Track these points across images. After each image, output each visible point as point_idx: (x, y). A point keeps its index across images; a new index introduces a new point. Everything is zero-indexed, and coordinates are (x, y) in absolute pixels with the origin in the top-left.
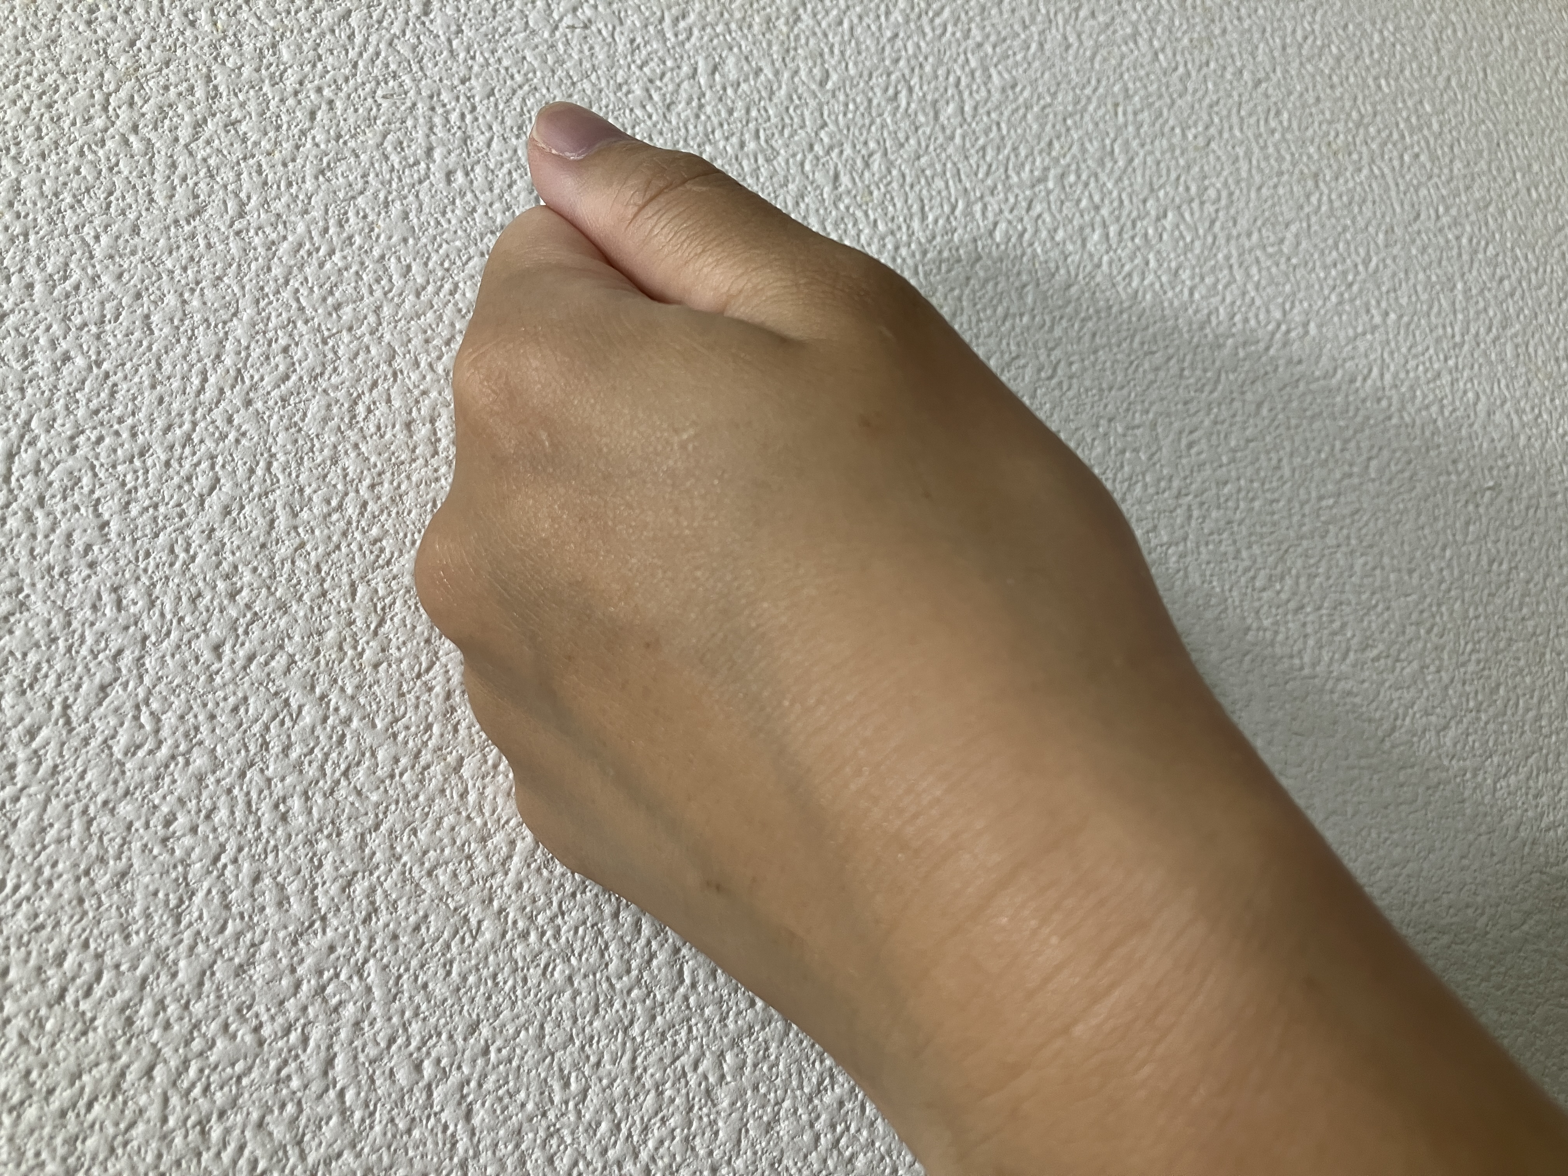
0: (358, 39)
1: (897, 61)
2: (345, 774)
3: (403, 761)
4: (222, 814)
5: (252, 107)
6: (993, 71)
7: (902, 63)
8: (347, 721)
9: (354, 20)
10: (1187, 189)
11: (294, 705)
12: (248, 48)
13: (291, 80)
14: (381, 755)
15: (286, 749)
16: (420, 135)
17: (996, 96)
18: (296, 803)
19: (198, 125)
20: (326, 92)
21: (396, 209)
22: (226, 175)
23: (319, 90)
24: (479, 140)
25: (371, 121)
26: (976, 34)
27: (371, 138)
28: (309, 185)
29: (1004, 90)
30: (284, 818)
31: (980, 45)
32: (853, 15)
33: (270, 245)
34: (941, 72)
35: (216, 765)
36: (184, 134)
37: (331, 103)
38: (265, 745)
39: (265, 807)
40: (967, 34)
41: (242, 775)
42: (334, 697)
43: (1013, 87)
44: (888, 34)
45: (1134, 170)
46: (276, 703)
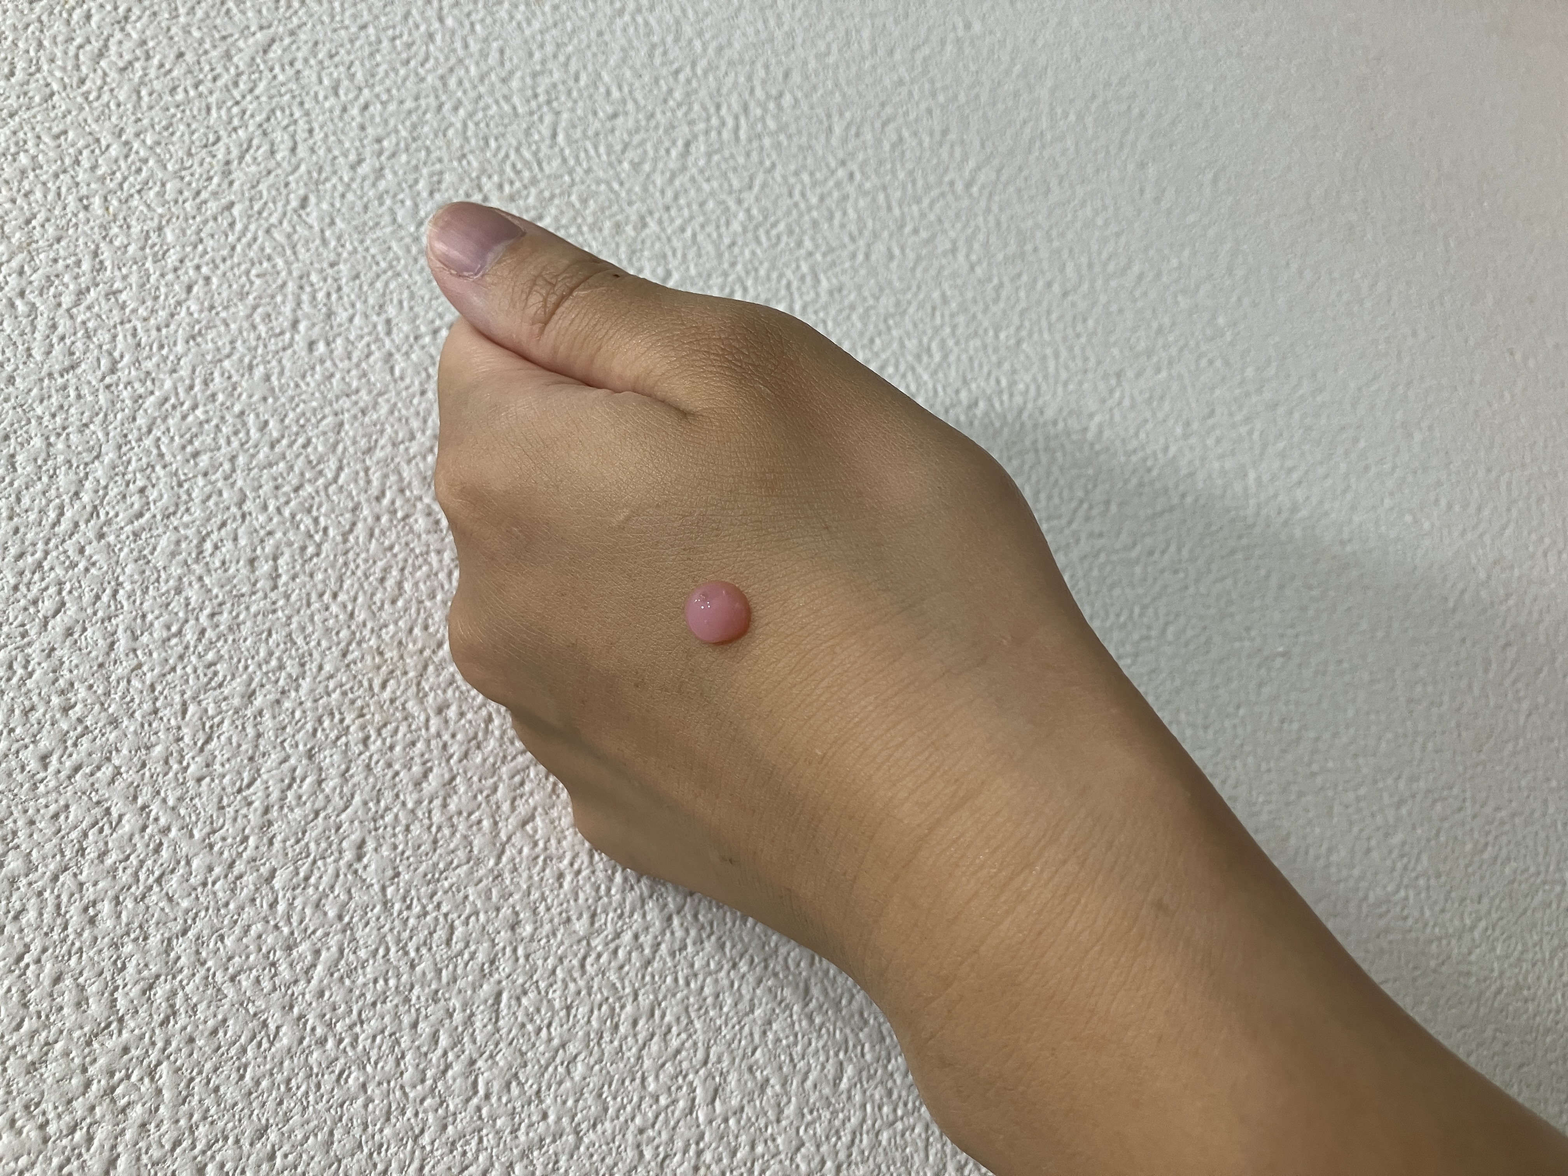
0: (239, 227)
1: (733, 264)
2: (159, 881)
3: (217, 870)
4: (31, 915)
5: (134, 279)
6: (822, 277)
7: (739, 267)
8: (166, 830)
9: (236, 211)
10: (998, 382)
11: (115, 814)
12: (136, 229)
13: (172, 258)
14: (195, 863)
15: (102, 856)
16: (287, 309)
17: (824, 298)
18: (106, 907)
19: (81, 294)
20: (204, 270)
21: (259, 371)
22: (103, 336)
23: (198, 268)
24: (342, 316)
25: (243, 295)
26: (808, 244)
27: (242, 310)
28: (180, 348)
29: (831, 293)
30: (92, 921)
31: (810, 254)
32: (696, 224)
33: (138, 399)
34: (774, 275)
35: (30, 868)
36: (67, 300)
37: (207, 279)
38: (82, 851)
39: (74, 911)
40: (800, 244)
41: (55, 878)
42: (155, 808)
43: (840, 290)
44: (727, 241)
45: (949, 366)
46: (97, 811)
